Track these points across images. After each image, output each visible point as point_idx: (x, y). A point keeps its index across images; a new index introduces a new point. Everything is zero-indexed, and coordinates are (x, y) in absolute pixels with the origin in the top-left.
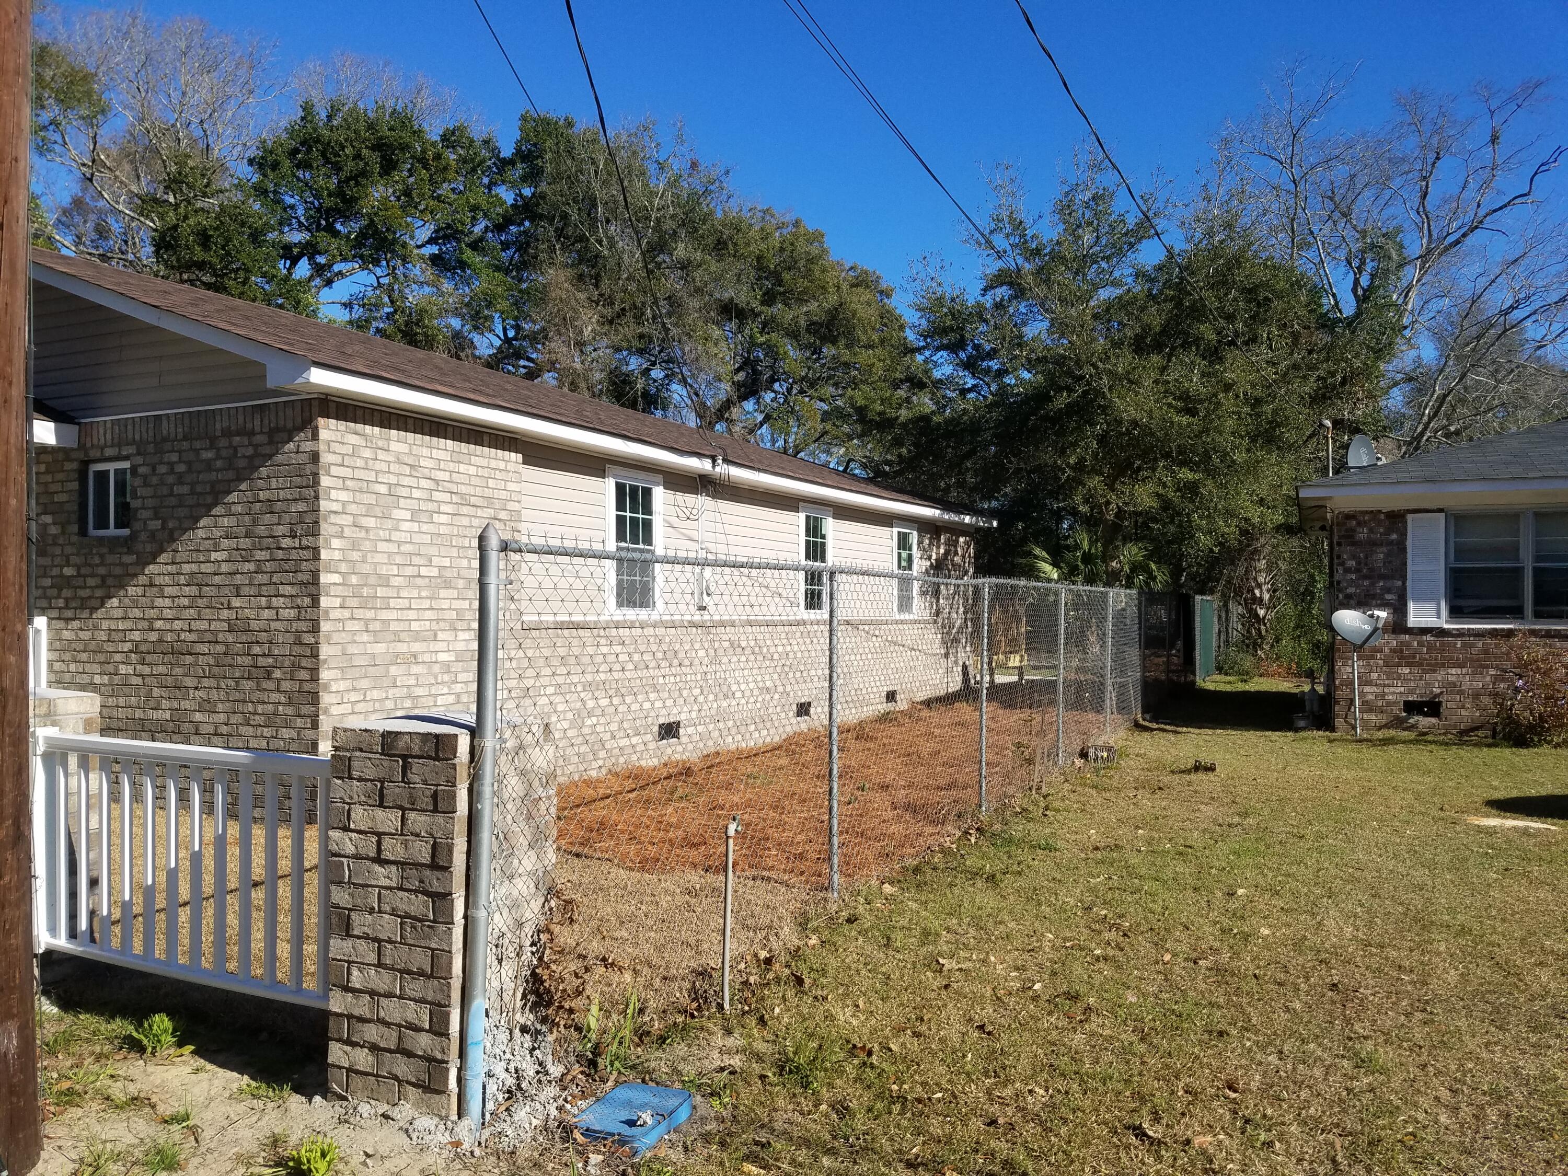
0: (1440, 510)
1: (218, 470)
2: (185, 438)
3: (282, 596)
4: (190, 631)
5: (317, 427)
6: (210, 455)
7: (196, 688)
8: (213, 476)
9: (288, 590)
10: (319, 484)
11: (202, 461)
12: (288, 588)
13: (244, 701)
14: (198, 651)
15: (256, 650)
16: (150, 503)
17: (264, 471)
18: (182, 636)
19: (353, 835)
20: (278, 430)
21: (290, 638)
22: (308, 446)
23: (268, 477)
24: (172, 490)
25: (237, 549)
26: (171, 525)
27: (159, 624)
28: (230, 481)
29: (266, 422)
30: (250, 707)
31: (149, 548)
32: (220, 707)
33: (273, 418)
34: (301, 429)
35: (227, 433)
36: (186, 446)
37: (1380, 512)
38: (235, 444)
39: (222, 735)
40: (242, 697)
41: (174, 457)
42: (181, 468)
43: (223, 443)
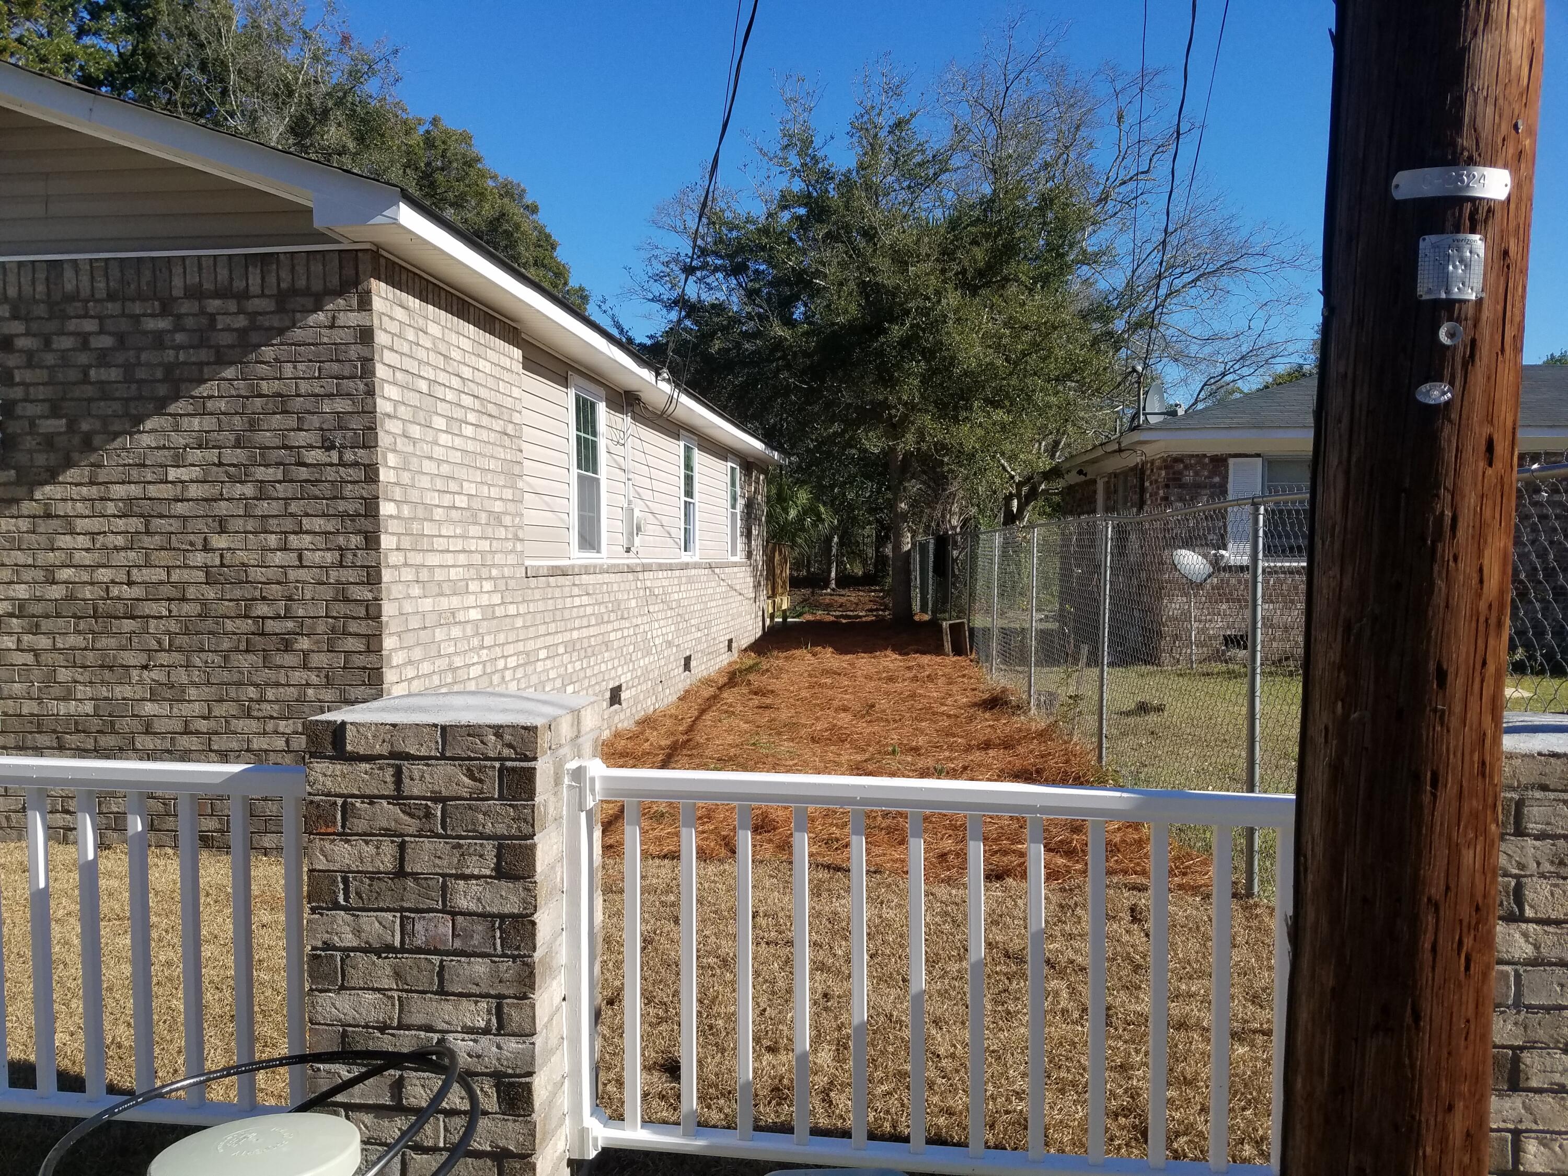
0: (1258, 455)
1: (178, 348)
2: (111, 297)
3: (307, 532)
4: (130, 583)
5: (369, 292)
6: (163, 324)
7: (145, 667)
8: (169, 355)
9: (318, 524)
10: (373, 373)
11: (145, 333)
12: (321, 521)
13: (239, 684)
14: (147, 612)
15: (262, 609)
16: (41, 392)
17: (268, 352)
18: (115, 591)
19: (1532, 927)
20: (294, 291)
21: (327, 593)
22: (354, 319)
23: (277, 360)
24: (86, 374)
25: (220, 464)
26: (85, 426)
27: (66, 574)
28: (201, 364)
29: (272, 279)
30: (252, 692)
31: (41, 459)
32: (192, 692)
33: (284, 274)
34: (340, 292)
35: (195, 293)
36: (112, 308)
37: (1205, 456)
38: (210, 310)
39: (198, 732)
40: (236, 677)
41: (90, 326)
42: (106, 341)
43: (186, 307)
